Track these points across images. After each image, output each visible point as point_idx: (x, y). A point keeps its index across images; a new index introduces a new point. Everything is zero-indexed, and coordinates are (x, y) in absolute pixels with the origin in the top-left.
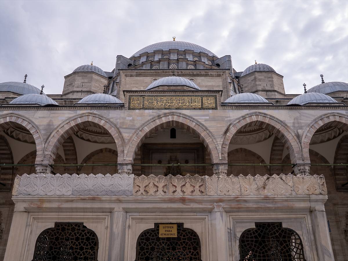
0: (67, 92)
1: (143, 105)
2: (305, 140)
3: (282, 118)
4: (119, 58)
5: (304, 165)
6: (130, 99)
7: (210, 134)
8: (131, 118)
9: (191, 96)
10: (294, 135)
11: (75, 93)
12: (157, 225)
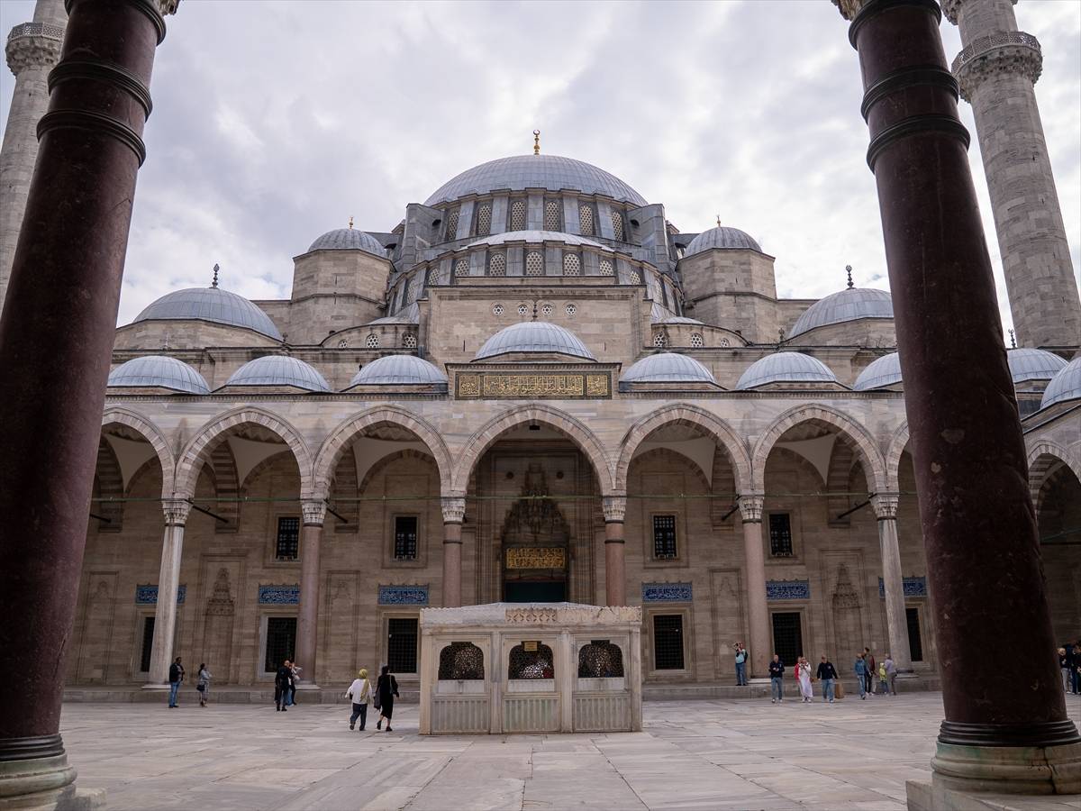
0: (302, 296)
1: (482, 391)
2: (760, 454)
3: (723, 414)
4: (413, 209)
5: (753, 497)
6: (457, 379)
7: (598, 444)
8: (461, 416)
9: (565, 373)
10: (741, 445)
11: (322, 300)
12: (523, 643)
